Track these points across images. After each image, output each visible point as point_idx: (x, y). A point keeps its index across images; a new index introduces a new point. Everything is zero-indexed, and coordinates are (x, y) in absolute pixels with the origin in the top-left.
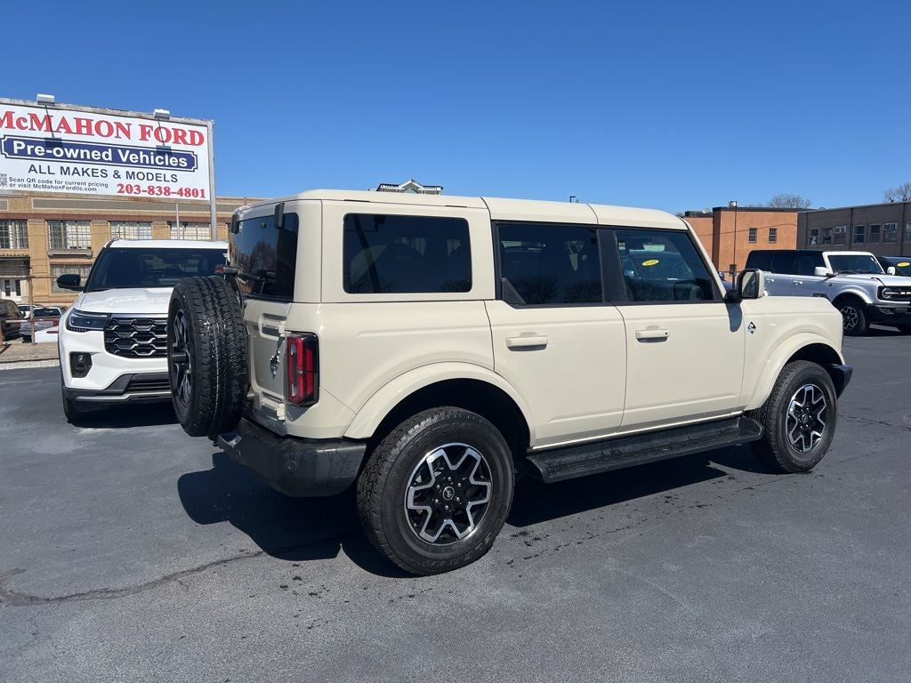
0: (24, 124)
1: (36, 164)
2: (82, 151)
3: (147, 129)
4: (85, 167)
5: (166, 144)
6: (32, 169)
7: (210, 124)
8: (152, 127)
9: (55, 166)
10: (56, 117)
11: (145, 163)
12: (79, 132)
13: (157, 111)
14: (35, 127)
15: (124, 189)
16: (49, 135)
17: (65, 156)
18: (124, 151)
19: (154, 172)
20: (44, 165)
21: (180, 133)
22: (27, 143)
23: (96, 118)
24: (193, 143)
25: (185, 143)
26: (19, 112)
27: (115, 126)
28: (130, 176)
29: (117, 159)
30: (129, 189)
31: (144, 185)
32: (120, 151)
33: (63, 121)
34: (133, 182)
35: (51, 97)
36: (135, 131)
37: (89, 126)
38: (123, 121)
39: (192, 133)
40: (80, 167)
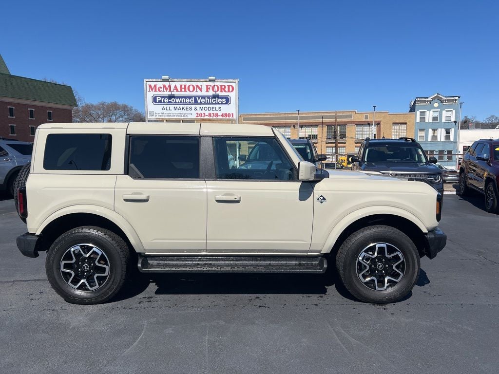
0: (161, 90)
1: (165, 106)
2: (182, 99)
3: (209, 87)
4: (183, 106)
5: (217, 93)
6: (163, 108)
7: (237, 81)
8: (211, 86)
9: (172, 107)
10: (173, 85)
11: (207, 103)
12: (181, 91)
13: (210, 78)
14: (165, 90)
15: (199, 115)
16: (170, 93)
17: (176, 102)
18: (199, 98)
19: (211, 106)
20: (168, 106)
21: (223, 87)
22: (162, 97)
23: (188, 84)
24: (229, 91)
25: (225, 91)
26: (160, 84)
27: (195, 87)
28: (201, 109)
29: (196, 102)
30: (201, 115)
31: (207, 113)
32: (197, 98)
33: (175, 87)
34: (202, 112)
35: (167, 77)
36: (204, 88)
37: (185, 88)
38: (199, 84)
39: (229, 86)
40: (181, 106)
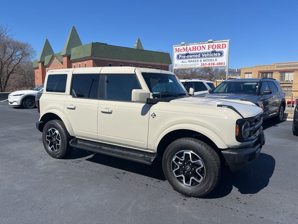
0: (182, 51)
1: (183, 60)
2: (193, 55)
3: (210, 46)
4: (194, 60)
5: (215, 50)
6: (182, 62)
7: (228, 41)
8: (211, 45)
9: (187, 60)
10: (188, 47)
12: (193, 50)
13: (209, 40)
14: (184, 51)
15: (202, 65)
16: (186, 52)
17: (189, 58)
18: (203, 54)
19: (210, 59)
20: (185, 60)
21: (219, 45)
22: (182, 55)
23: (197, 46)
24: (223, 48)
25: (220, 48)
26: (181, 48)
27: (202, 47)
28: (204, 61)
29: (201, 56)
30: (204, 64)
31: (208, 63)
32: (202, 54)
33: (190, 48)
34: (205, 62)
35: (184, 43)
36: (206, 47)
37: (195, 49)
38: (204, 45)
39: (223, 45)
40: (192, 60)
